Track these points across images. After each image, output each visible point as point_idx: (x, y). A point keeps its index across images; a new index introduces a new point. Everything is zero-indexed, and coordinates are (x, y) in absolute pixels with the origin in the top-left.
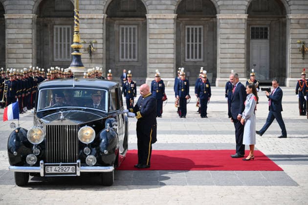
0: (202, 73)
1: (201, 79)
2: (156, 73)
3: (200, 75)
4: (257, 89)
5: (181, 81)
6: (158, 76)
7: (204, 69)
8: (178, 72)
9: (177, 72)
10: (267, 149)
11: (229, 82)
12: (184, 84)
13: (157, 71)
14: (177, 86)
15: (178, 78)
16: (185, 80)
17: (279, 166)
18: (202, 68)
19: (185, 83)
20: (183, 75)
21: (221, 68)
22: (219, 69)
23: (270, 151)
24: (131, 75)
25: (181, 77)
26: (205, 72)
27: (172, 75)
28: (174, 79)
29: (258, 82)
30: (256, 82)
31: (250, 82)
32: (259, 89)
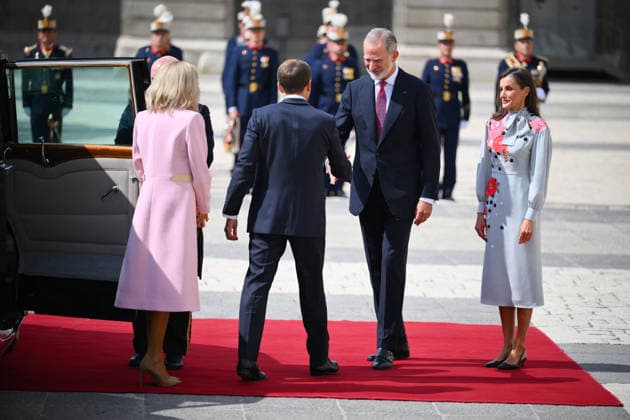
0: (329, 24)
1: (325, 46)
2: (153, 19)
3: (322, 30)
4: (540, 92)
5: (250, 50)
6: (161, 31)
7: (340, 10)
8: (241, 16)
9: (236, 17)
10: (568, 321)
11: (436, 62)
12: (259, 63)
13: (159, 9)
14: (232, 70)
15: (240, 40)
16: (263, 50)
17: (608, 387)
18: (334, 4)
19: (264, 60)
20: (255, 30)
21: (411, 7)
22: (400, 12)
23: (577, 328)
24: (53, 24)
25: (248, 34)
26: (340, 19)
27: (217, 29)
28: (222, 45)
29: (545, 63)
30: (538, 64)
31: (513, 62)
32: (547, 90)
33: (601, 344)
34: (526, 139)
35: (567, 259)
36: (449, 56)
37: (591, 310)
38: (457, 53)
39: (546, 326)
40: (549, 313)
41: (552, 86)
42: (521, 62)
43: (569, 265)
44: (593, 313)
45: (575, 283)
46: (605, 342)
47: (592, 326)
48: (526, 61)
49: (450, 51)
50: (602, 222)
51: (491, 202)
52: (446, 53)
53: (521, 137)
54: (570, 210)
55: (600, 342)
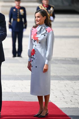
29: (53, 8)
30: (51, 8)
31: (42, 7)
32: (54, 17)
33: (75, 108)
34: (45, 35)
35: (62, 77)
36: (19, 6)
37: (71, 95)
38: (22, 5)
39: (55, 102)
40: (56, 97)
41: (56, 16)
42: (45, 7)
43: (63, 79)
44: (72, 97)
45: (65, 86)
46: (76, 107)
47: (71, 101)
48: (46, 7)
49: (19, 4)
50: (75, 64)
51: (33, 58)
52: (18, 4)
53: (43, 34)
54: (63, 60)
55: (75, 107)
